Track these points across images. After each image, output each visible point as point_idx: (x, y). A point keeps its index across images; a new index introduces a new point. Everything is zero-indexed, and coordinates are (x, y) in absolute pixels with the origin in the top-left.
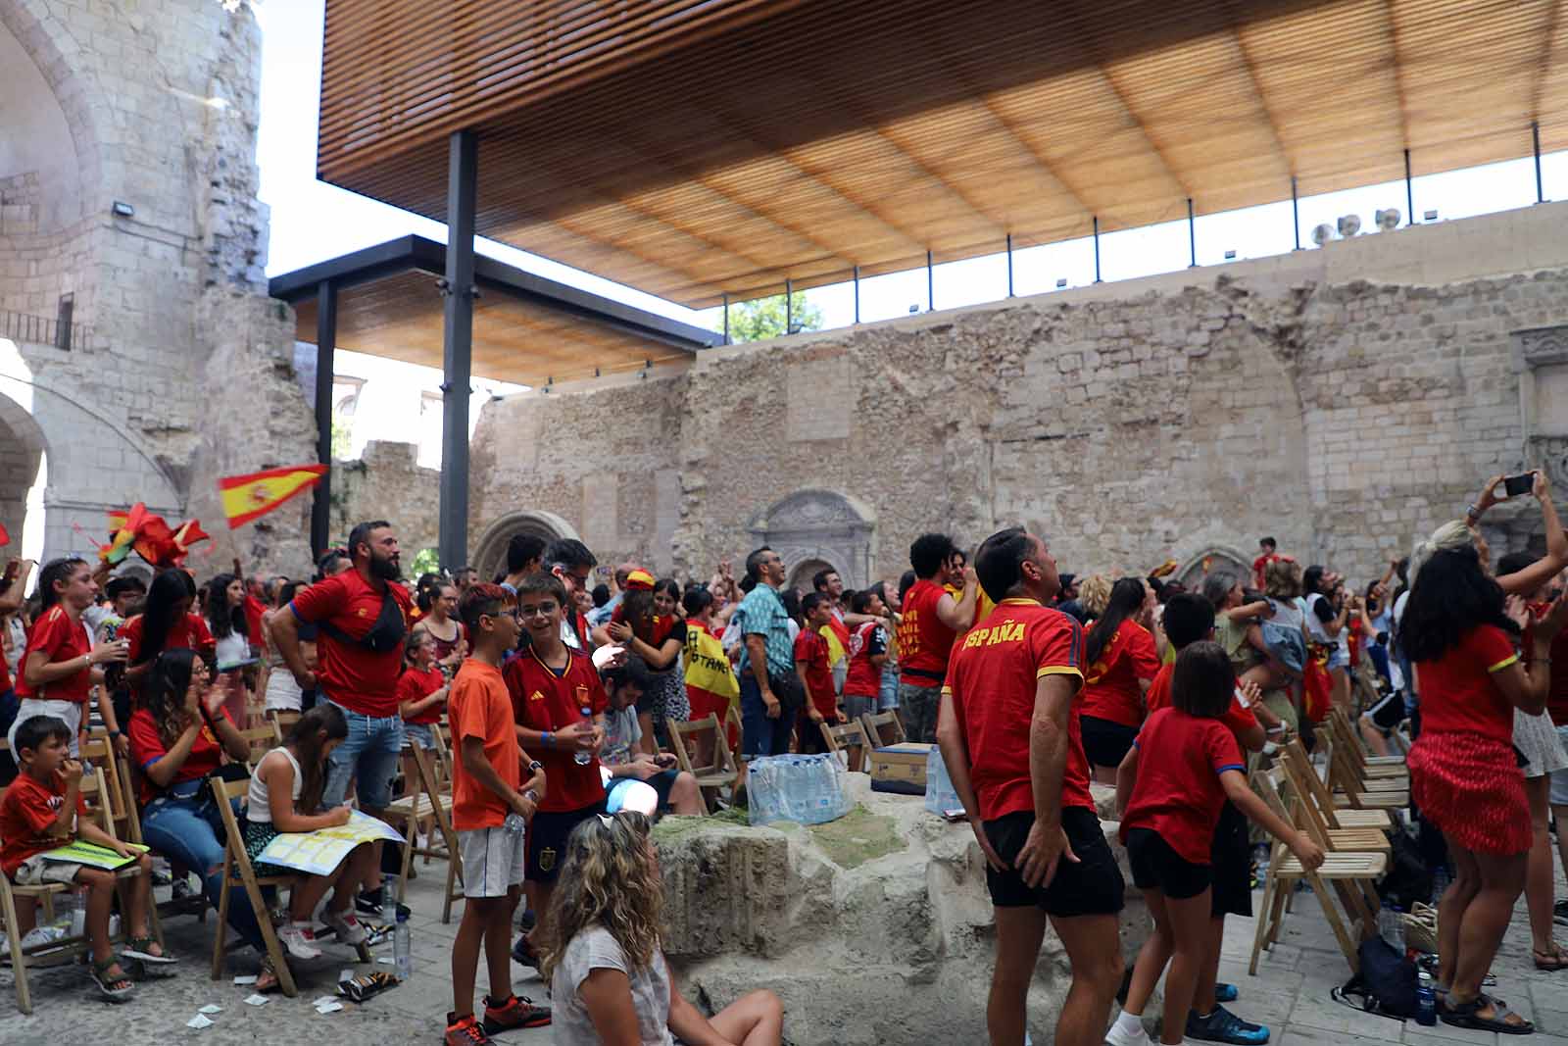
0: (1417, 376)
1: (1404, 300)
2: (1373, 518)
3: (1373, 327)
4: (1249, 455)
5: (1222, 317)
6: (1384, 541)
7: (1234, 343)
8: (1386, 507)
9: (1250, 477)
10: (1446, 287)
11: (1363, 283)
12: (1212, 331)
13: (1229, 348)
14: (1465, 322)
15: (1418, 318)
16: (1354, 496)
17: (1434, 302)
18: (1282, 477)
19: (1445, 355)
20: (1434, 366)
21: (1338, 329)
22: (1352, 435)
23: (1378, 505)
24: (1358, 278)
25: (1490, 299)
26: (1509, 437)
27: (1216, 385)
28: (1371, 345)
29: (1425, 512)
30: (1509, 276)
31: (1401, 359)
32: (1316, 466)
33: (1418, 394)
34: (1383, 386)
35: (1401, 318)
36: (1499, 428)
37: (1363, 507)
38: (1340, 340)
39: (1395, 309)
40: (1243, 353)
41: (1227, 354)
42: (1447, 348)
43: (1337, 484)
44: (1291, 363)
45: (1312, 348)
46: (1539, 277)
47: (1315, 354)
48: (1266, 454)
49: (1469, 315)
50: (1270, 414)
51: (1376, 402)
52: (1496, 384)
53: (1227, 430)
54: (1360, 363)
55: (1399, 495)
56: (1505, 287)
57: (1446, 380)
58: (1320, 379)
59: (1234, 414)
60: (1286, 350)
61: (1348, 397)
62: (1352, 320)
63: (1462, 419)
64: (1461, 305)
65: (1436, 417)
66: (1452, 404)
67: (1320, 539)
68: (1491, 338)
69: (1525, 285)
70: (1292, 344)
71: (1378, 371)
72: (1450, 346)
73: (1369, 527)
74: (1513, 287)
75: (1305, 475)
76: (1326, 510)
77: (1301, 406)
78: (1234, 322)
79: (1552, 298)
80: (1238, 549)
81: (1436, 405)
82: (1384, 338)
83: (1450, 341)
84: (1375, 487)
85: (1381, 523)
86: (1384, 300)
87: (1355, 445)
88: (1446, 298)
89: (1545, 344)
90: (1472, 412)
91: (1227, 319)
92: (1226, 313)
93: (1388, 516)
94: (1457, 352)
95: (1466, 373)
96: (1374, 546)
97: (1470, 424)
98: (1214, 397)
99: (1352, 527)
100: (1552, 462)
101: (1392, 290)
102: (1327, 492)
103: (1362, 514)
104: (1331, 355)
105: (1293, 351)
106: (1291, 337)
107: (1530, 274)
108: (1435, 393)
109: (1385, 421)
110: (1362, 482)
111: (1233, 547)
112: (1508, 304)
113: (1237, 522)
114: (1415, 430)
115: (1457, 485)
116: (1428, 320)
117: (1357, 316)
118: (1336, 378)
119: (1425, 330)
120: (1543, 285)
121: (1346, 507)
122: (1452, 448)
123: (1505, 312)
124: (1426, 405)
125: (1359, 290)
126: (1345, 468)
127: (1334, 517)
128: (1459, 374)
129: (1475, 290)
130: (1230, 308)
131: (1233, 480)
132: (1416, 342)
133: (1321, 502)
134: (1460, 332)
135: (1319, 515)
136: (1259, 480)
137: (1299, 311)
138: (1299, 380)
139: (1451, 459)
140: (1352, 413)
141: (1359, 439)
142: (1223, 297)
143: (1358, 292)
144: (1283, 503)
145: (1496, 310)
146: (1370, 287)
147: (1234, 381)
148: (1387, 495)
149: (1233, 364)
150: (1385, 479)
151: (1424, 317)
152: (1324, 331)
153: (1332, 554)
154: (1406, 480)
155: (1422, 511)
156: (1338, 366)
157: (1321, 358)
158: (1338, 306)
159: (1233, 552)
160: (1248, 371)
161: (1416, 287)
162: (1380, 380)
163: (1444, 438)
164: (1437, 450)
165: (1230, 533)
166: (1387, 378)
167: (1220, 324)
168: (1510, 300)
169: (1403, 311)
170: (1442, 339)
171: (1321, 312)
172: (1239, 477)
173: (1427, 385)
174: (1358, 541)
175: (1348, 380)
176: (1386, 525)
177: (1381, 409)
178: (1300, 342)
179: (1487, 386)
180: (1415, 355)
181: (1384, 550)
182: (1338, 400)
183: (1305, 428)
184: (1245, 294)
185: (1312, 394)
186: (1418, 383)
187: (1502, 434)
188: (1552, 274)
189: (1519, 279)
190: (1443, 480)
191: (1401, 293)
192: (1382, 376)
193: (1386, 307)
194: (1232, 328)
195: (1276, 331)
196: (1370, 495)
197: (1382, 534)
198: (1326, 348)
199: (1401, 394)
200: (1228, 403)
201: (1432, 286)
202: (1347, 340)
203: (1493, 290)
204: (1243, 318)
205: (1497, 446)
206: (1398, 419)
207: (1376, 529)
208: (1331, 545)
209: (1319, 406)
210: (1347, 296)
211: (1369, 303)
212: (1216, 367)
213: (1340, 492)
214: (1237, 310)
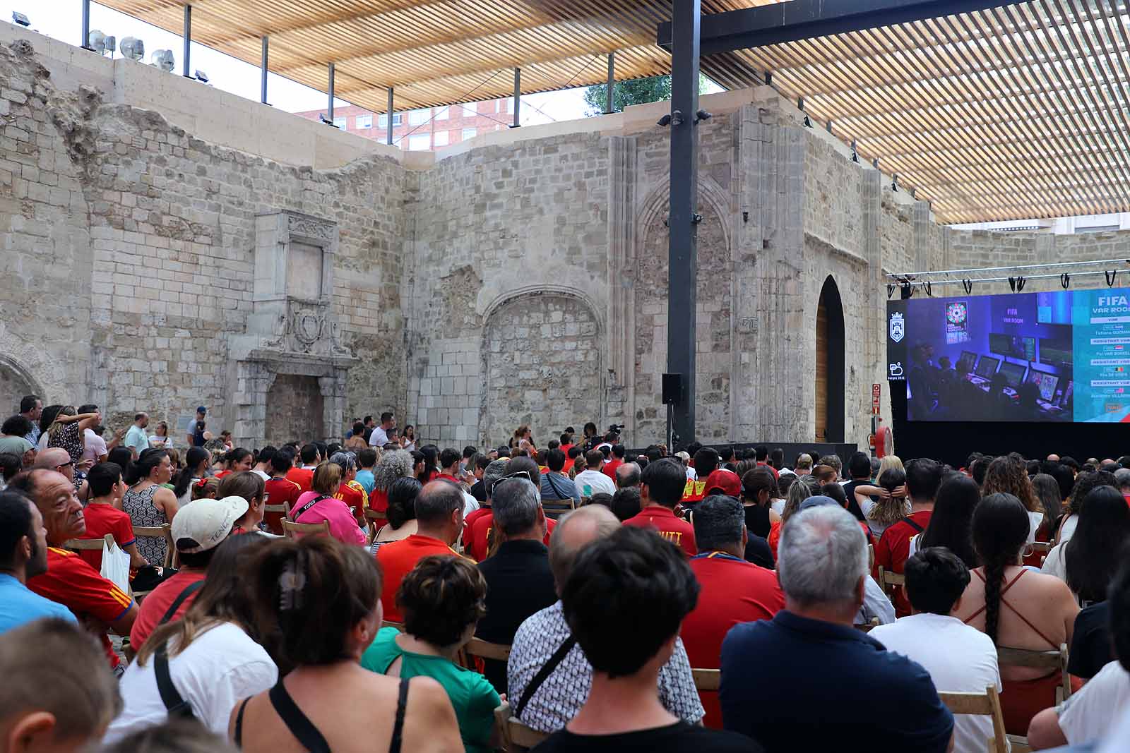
0: (191, 220)
1: (187, 146)
2: (149, 343)
3: (161, 161)
4: (39, 255)
5: (24, 91)
6: (156, 366)
7: (34, 127)
8: (159, 335)
9: (37, 281)
10: (216, 148)
11: (159, 115)
12: (12, 103)
13: (28, 131)
14: (225, 184)
15: (195, 168)
16: (134, 319)
17: (207, 158)
18: (66, 286)
19: (210, 207)
20: (202, 215)
21: (133, 152)
22: (136, 260)
23: (154, 331)
24: (155, 109)
25: (243, 171)
26: (245, 290)
27: (11, 167)
28: (159, 180)
29: (188, 344)
30: (254, 157)
31: (181, 200)
32: (101, 283)
33: (190, 236)
34: (166, 220)
35: (183, 161)
36: (240, 281)
37: (141, 331)
38: (134, 162)
39: (179, 152)
40: (42, 141)
41: (24, 136)
42: (213, 202)
43: (122, 306)
44: (80, 169)
45: (106, 161)
46: (271, 166)
47: (110, 168)
48: (54, 259)
49: (229, 178)
50: (61, 217)
51: (159, 234)
52: (241, 244)
53: (18, 222)
54: (149, 192)
55: (171, 325)
56: (252, 165)
57: (210, 230)
58: (114, 196)
59: (28, 206)
60: (73, 152)
61: (137, 222)
62: (146, 148)
63: (218, 267)
64: (226, 168)
65: (202, 260)
66: (213, 251)
67: (101, 357)
68: (241, 204)
69: (262, 169)
70: (78, 148)
71: (162, 204)
72: (214, 201)
73: (145, 350)
74: (256, 167)
75: (88, 288)
76: (110, 329)
77: (89, 218)
78: (36, 102)
79: (277, 186)
80: (18, 360)
81: (202, 250)
82: (169, 175)
83: (214, 197)
84: (153, 314)
85: (154, 348)
86: (173, 140)
87: (140, 271)
88: (217, 159)
89: (299, 225)
90: (226, 263)
91: (29, 95)
92: (30, 90)
93: (161, 343)
94: (218, 208)
95: (223, 227)
96: (148, 370)
97: (223, 273)
98: (7, 180)
99: (132, 350)
100: (297, 319)
101: (179, 133)
102: (112, 311)
103: (141, 339)
104: (126, 175)
105: (80, 156)
106: (78, 140)
107: (267, 161)
108: (202, 239)
109: (165, 254)
110: (140, 307)
111: (13, 356)
112: (252, 179)
113: (21, 329)
114: (186, 268)
115: (211, 324)
116: (202, 172)
117: (150, 145)
118: (129, 199)
119: (199, 179)
120: (274, 173)
121: (129, 328)
122: (210, 291)
123: (250, 186)
124: (196, 248)
125: (153, 120)
126: (130, 291)
127: (117, 337)
128: (220, 229)
129: (235, 159)
130: (34, 85)
131: (21, 281)
132: (192, 189)
133: (104, 321)
134: (222, 192)
135: (99, 334)
136: (46, 287)
137: (87, 116)
138: (90, 189)
139: (208, 300)
140: (139, 238)
141: (143, 265)
142: (25, 69)
143: (153, 123)
144: (66, 316)
145: (245, 181)
146: (163, 123)
147: (29, 170)
148: (161, 324)
149: (29, 149)
150: (160, 307)
151: (198, 167)
152: (121, 149)
153: (112, 374)
154: (176, 312)
155: (186, 341)
156: (130, 188)
157: (116, 175)
158: (134, 129)
159: (12, 362)
160: (44, 164)
161: (196, 138)
162: (164, 214)
163: (205, 280)
164: (199, 290)
165: (13, 339)
166: (169, 214)
167: (22, 99)
168: (254, 177)
169: (185, 156)
170: (211, 193)
171: (119, 128)
172: (27, 279)
173: (198, 230)
174: (137, 364)
175: (138, 205)
176: (158, 350)
177: (162, 241)
178: (90, 151)
179: (236, 243)
180: (191, 199)
181: (156, 375)
182: (128, 223)
183: (91, 242)
184: (47, 74)
185: (100, 207)
186: (190, 225)
187: (241, 287)
188: (278, 166)
189: (259, 161)
190: (202, 317)
191: (185, 138)
192: (166, 210)
193: (173, 146)
194: (32, 108)
195: (70, 129)
196: (148, 321)
197: (155, 359)
198: (121, 166)
199: (176, 232)
200: (22, 193)
201: (207, 144)
202: (140, 165)
203: (244, 164)
204: (45, 102)
205: (237, 296)
206: (175, 255)
207: (151, 354)
208: (112, 365)
209: (111, 223)
210: (145, 123)
211: (160, 137)
212: (12, 147)
213: (125, 314)
214: (40, 91)
